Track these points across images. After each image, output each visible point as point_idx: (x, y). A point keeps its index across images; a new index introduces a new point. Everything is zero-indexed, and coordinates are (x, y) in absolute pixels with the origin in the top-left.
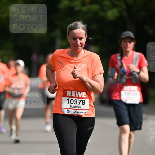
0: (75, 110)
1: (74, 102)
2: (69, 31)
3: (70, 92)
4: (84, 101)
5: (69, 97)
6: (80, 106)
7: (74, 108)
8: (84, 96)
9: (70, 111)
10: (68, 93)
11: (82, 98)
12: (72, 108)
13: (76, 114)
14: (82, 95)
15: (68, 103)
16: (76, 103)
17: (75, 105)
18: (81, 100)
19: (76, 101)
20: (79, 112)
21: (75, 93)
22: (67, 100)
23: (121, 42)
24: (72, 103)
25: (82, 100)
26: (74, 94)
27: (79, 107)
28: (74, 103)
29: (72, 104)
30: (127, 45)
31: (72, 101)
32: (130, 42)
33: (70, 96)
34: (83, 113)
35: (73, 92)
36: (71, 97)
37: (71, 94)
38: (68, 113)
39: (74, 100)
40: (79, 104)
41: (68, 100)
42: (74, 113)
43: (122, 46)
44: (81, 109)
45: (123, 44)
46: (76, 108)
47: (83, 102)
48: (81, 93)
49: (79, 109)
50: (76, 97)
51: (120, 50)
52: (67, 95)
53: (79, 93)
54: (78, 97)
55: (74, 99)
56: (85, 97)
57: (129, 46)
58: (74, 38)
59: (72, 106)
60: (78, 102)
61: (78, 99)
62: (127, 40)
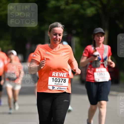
0: (58, 87)
3: (55, 73)
4: (65, 80)
6: (62, 83)
7: (58, 85)
8: (65, 76)
9: (55, 88)
10: (54, 74)
11: (63, 77)
13: (59, 89)
14: (64, 75)
15: (53, 81)
16: (59, 81)
17: (59, 83)
18: (63, 79)
19: (59, 79)
20: (61, 88)
21: (59, 74)
23: (94, 36)
24: (56, 81)
25: (64, 79)
30: (100, 39)
31: (56, 79)
32: (102, 36)
33: (55, 76)
34: (64, 89)
35: (57, 73)
37: (55, 75)
38: (53, 89)
40: (61, 82)
41: (53, 79)
43: (95, 39)
44: (63, 86)
45: (96, 38)
48: (63, 73)
49: (61, 86)
50: (59, 77)
51: (93, 42)
52: (53, 75)
54: (61, 77)
55: (58, 78)
57: (101, 40)
58: (55, 34)
59: (56, 84)
60: (61, 80)
61: (60, 78)
62: (100, 35)
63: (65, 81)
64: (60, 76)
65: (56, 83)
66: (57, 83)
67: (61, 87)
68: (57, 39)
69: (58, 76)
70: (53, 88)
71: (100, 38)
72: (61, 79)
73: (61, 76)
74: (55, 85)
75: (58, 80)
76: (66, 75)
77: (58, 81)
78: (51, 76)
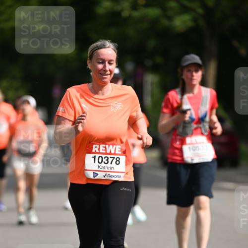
0: (106, 173)
1: (103, 161)
2: (94, 52)
3: (98, 146)
4: (118, 159)
5: (95, 153)
6: (112, 166)
7: (104, 170)
9: (98, 174)
10: (95, 148)
11: (115, 154)
12: (101, 170)
13: (106, 178)
14: (115, 150)
15: (94, 162)
16: (106, 162)
17: (105, 165)
18: (114, 158)
19: (106, 158)
20: (111, 176)
21: (105, 147)
22: (93, 158)
23: (182, 71)
24: (100, 161)
25: (116, 157)
26: (104, 149)
27: (111, 168)
28: (103, 163)
29: (101, 163)
30: (192, 76)
31: (100, 158)
32: (197, 71)
33: (97, 151)
34: (117, 176)
35: (102, 146)
36: (99, 153)
37: (99, 149)
39: (103, 158)
40: (111, 163)
41: (95, 157)
42: (104, 176)
43: (184, 77)
44: (114, 170)
45: (186, 75)
46: (107, 170)
47: (117, 161)
48: (115, 146)
49: (111, 170)
50: (106, 153)
52: (93, 151)
53: (111, 146)
55: (103, 156)
56: (120, 153)
57: (195, 78)
59: (101, 167)
60: (110, 160)
61: (109, 156)
62: (192, 69)
63: (118, 162)
64: (108, 151)
65: (100, 165)
66: (103, 164)
67: (111, 174)
68: (106, 71)
69: (104, 152)
70: (95, 174)
71: (194, 74)
72: (111, 157)
73: (110, 152)
74: (99, 169)
75: (104, 160)
76: (120, 150)
77: (104, 162)
78: (91, 152)
